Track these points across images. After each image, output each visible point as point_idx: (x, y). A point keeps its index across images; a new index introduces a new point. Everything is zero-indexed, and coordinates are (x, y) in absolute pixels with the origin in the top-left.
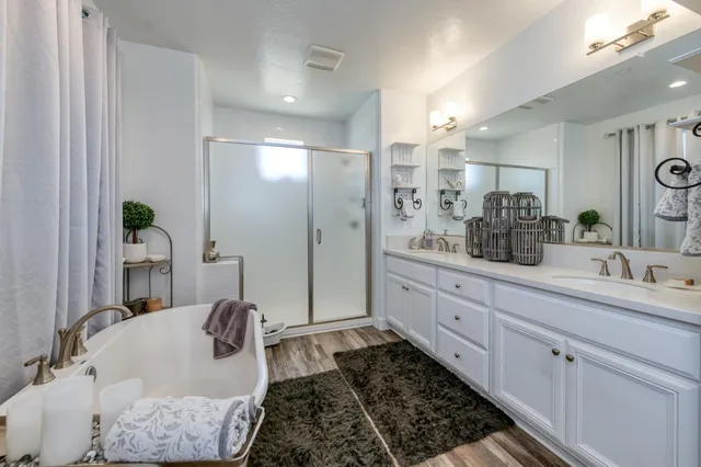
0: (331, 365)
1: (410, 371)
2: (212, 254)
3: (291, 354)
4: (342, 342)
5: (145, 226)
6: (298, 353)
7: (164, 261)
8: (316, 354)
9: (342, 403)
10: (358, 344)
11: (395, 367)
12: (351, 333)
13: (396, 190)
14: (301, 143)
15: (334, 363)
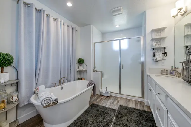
0: (116, 108)
1: (141, 123)
2: (95, 70)
3: (109, 100)
4: (127, 103)
5: (83, 63)
6: (111, 100)
7: (85, 70)
8: (115, 103)
9: (107, 119)
10: (131, 105)
11: (136, 119)
12: (133, 101)
13: (153, 49)
14: (125, 38)
15: (118, 108)
